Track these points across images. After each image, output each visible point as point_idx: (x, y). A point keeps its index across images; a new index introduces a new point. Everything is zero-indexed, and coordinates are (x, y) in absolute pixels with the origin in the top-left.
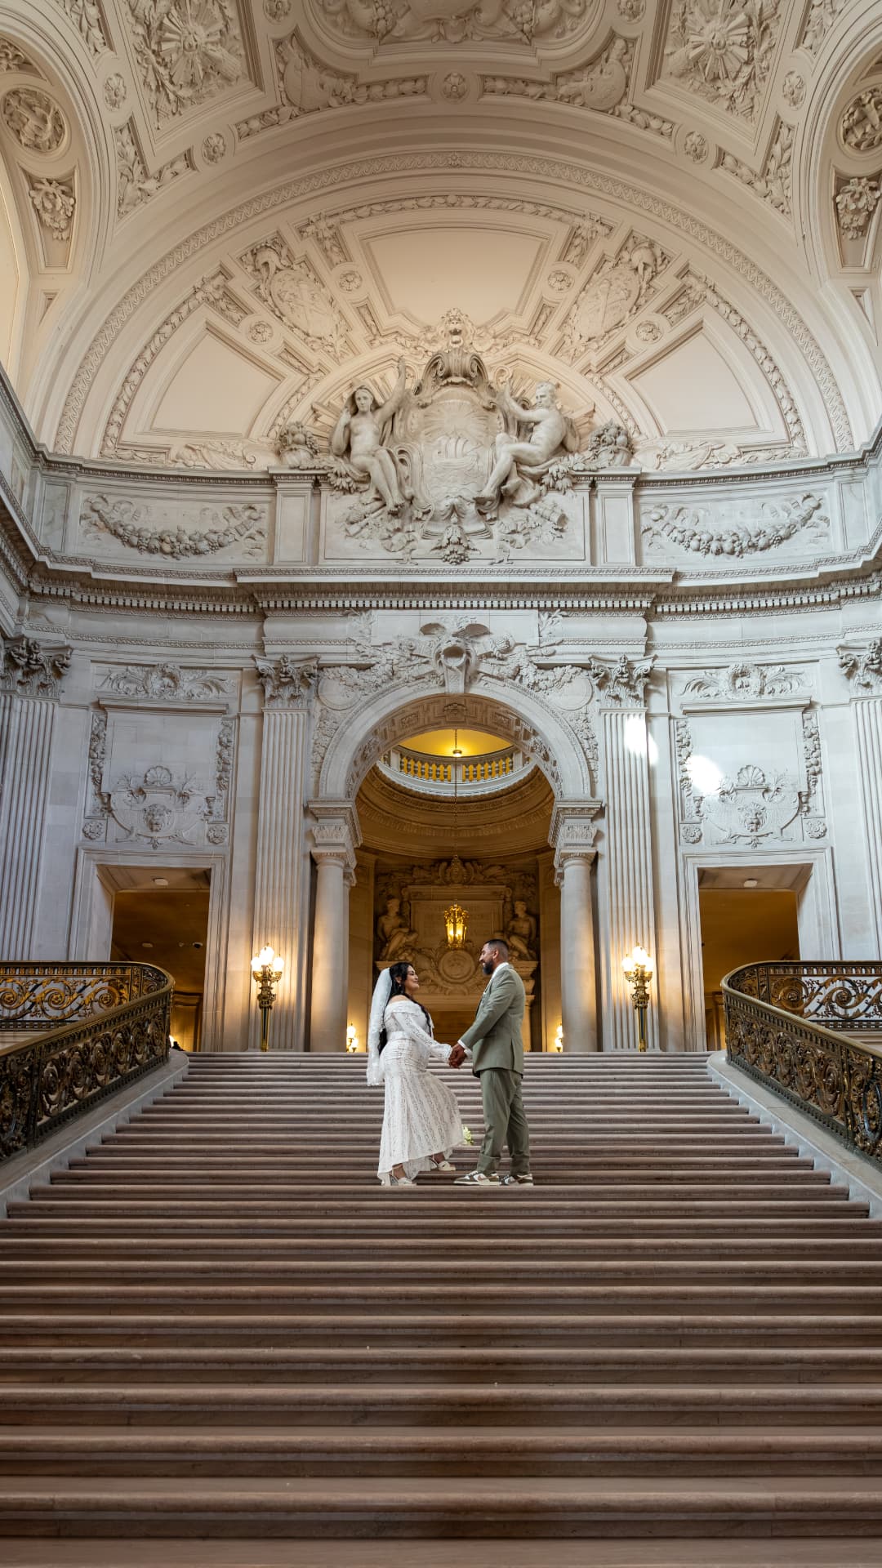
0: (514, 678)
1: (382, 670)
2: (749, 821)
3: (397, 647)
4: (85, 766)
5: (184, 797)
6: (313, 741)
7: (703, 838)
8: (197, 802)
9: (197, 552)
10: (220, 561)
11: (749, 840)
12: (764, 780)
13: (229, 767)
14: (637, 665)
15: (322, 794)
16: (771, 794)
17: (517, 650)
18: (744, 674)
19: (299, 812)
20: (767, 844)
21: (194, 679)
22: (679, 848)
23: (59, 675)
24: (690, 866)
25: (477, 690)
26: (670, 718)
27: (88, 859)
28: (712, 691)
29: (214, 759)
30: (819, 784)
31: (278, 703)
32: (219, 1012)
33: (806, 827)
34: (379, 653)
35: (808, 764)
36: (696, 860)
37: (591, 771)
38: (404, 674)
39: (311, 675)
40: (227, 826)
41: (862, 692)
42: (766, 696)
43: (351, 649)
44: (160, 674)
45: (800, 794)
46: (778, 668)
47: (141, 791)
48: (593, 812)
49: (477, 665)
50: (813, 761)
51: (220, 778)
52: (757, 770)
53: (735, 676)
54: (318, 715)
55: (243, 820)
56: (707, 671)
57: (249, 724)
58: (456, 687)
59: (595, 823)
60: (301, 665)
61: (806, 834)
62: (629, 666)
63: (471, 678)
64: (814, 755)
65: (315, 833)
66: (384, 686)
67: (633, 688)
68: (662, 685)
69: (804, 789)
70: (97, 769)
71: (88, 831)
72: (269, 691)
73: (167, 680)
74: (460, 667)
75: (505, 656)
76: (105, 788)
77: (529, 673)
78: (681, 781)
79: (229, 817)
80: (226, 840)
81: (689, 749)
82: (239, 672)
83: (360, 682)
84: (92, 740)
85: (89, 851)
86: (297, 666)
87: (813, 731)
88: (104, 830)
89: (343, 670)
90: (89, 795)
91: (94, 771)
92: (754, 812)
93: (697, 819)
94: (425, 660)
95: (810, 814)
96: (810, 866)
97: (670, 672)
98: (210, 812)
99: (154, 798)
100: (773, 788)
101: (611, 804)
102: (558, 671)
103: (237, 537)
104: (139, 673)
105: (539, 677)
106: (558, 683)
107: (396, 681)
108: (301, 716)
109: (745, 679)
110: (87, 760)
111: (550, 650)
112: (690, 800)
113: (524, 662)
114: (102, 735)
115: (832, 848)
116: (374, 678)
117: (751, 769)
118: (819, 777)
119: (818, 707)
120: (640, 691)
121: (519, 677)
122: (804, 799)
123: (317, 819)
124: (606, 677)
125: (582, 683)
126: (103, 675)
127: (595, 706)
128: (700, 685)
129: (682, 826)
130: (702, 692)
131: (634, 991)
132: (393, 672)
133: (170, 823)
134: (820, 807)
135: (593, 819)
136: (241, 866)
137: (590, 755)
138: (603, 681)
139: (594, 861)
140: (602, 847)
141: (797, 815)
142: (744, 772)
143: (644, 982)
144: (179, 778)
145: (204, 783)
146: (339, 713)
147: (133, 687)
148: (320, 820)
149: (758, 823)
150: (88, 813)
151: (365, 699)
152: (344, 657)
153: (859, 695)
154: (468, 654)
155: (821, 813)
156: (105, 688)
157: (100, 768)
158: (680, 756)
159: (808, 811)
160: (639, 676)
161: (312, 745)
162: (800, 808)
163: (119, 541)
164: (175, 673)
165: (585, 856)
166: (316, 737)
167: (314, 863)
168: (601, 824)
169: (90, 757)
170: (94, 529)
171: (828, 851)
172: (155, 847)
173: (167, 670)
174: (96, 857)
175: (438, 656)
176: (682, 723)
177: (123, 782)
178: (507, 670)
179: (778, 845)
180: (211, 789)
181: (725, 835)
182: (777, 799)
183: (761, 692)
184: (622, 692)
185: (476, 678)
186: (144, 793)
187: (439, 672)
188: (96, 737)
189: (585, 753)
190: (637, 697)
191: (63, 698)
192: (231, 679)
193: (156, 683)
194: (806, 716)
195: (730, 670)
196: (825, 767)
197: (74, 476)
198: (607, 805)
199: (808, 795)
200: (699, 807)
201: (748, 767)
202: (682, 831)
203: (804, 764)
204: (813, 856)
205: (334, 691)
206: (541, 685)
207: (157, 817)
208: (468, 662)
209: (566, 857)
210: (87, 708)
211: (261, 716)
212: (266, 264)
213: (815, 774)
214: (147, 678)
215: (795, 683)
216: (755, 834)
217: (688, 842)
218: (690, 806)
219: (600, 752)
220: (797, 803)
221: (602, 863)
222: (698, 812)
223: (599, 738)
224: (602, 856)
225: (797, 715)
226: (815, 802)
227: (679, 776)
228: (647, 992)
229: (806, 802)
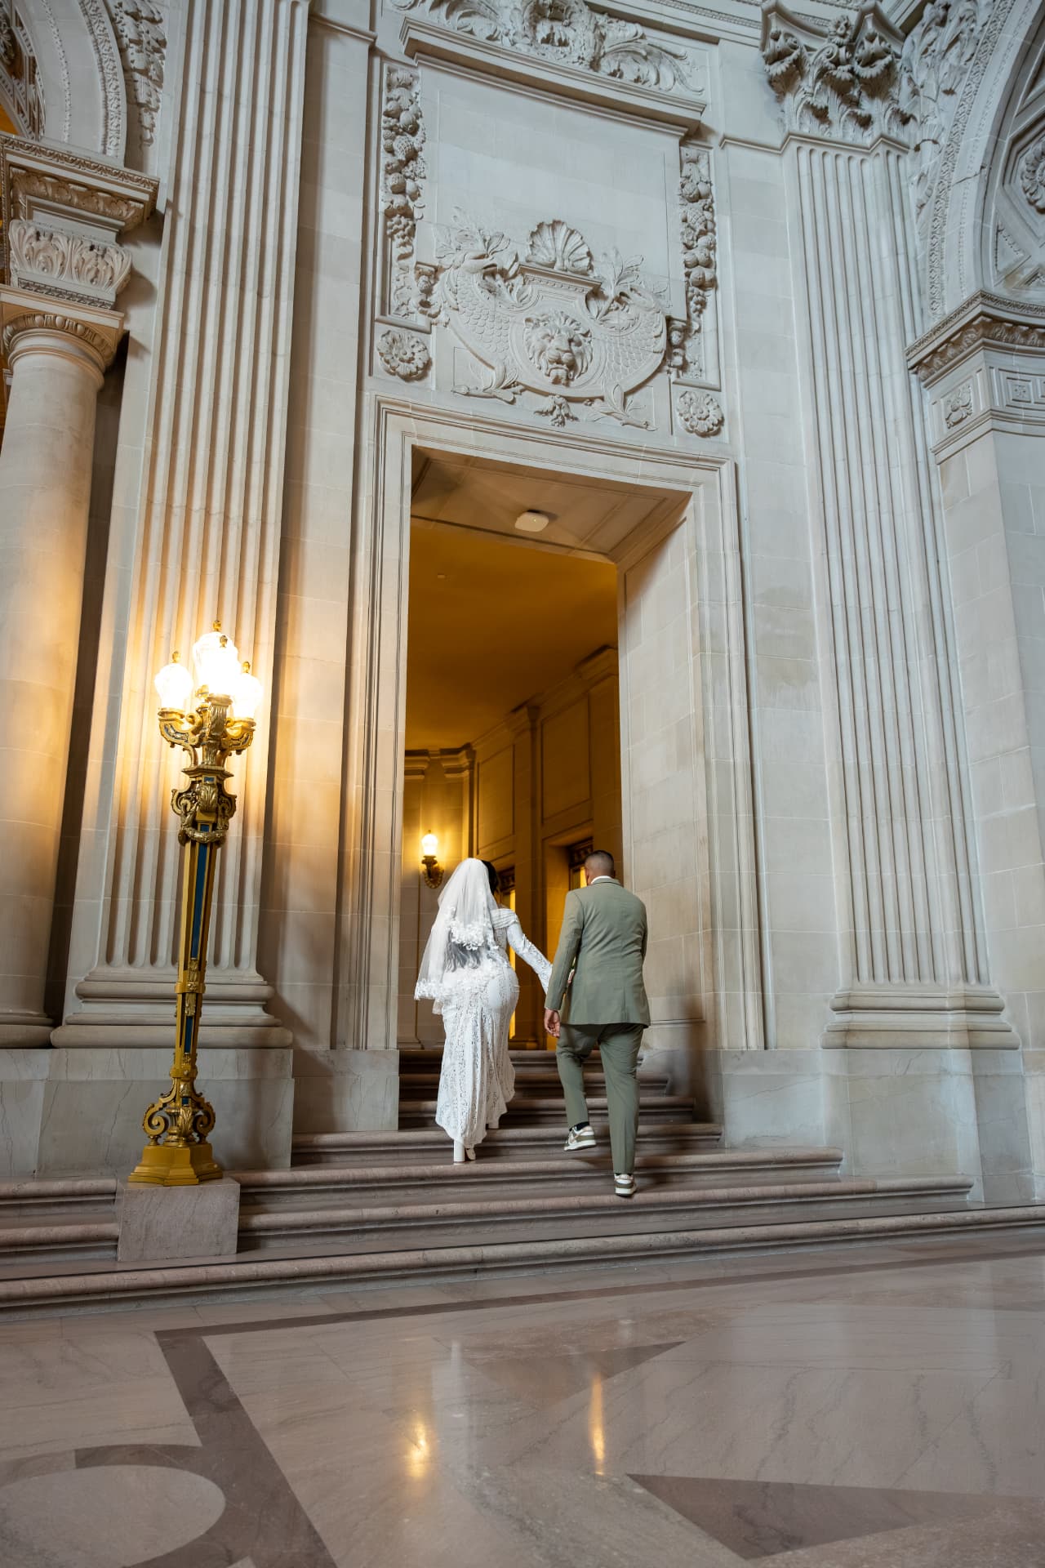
2: (551, 354)
7: (432, 372)
11: (547, 403)
12: (591, 267)
16: (604, 305)
18: (556, 14)
20: (588, 422)
22: (368, 381)
24: (393, 438)
26: (374, 50)
28: (479, 24)
30: (708, 312)
33: (678, 402)
35: (688, 260)
36: (411, 425)
37: (135, 109)
41: (811, 127)
42: (604, 76)
45: (669, 321)
46: (633, 29)
48: (127, 213)
50: (699, 254)
52: (575, 239)
59: (126, 245)
61: (679, 421)
64: (703, 240)
69: (679, 314)
78: (389, 213)
81: (415, 142)
87: (703, 188)
92: (566, 335)
93: (421, 321)
95: (685, 377)
96: (685, 497)
100: (610, 291)
101: (184, 207)
109: (558, 26)
112: (404, 269)
115: (736, 466)
117: (562, 232)
118: (710, 294)
119: (714, 141)
122: (676, 337)
129: (380, 329)
130: (457, 18)
131: (183, 783)
134: (708, 362)
135: (123, 237)
137: (137, 59)
140: (142, 323)
141: (659, 370)
142: (547, 233)
143: (225, 752)
149: (573, 366)
153: (805, 131)
155: (712, 380)
158: (391, 151)
159: (684, 367)
162: (668, 354)
165: (85, 334)
168: (150, 259)
171: (726, 470)
176: (402, 74)
179: (612, 430)
181: (489, 378)
182: (619, 318)
194: (691, 151)
196: (726, 271)
198: (173, 205)
199: (686, 331)
200: (428, 291)
201: (555, 225)
202: (378, 340)
203: (680, 257)
204: (694, 475)
209: (28, 322)
213: (702, 285)
215: (667, 73)
216: (561, 390)
217: (393, 372)
218: (406, 287)
219: (171, 65)
220: (662, 343)
221: (138, 375)
222: (425, 304)
223: (171, 29)
224: (141, 349)
225: (666, 144)
226: (701, 350)
227: (384, 200)
228: (232, 787)
229: (681, 346)
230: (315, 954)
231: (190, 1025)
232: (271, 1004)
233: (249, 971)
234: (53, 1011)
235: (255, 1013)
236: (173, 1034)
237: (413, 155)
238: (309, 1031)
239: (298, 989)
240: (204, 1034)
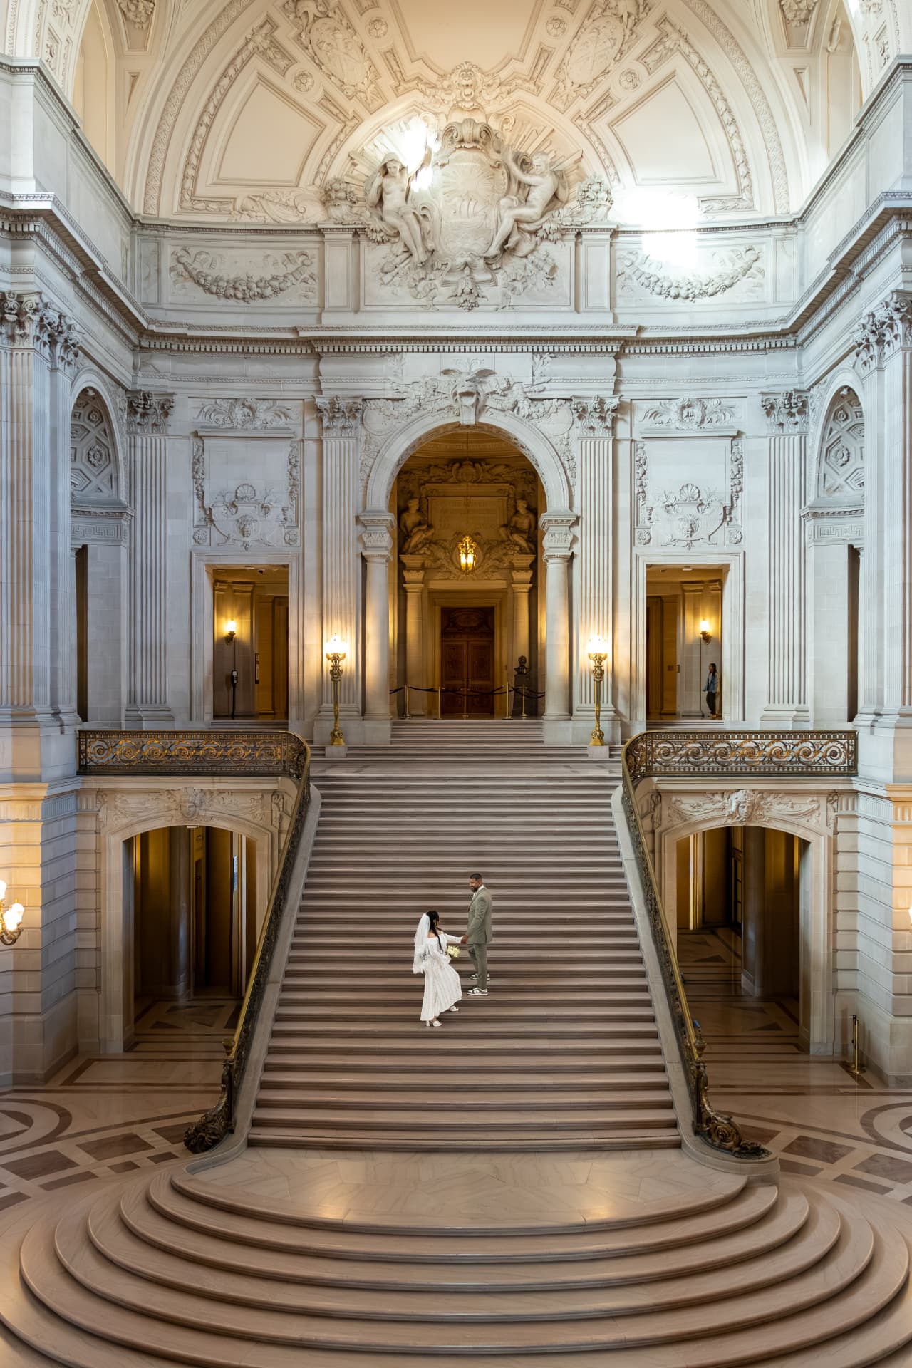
0: (513, 409)
1: (411, 403)
2: (685, 530)
3: (423, 385)
4: (190, 486)
5: (265, 509)
6: (360, 461)
7: (652, 541)
8: (275, 513)
9: (262, 296)
10: (282, 304)
11: (685, 544)
12: (699, 496)
13: (298, 483)
14: (607, 401)
15: (369, 508)
16: (703, 507)
17: (515, 388)
18: (689, 406)
19: (352, 520)
20: (698, 547)
21: (268, 409)
22: (633, 548)
23: (166, 414)
24: (641, 563)
25: (484, 419)
26: (632, 441)
27: (199, 560)
28: (664, 419)
29: (286, 476)
30: (740, 499)
31: (333, 433)
32: (301, 675)
33: (727, 534)
34: (409, 390)
35: (732, 484)
36: (646, 558)
37: (570, 487)
38: (429, 407)
39: (357, 410)
40: (298, 530)
41: (776, 430)
42: (705, 425)
43: (388, 386)
44: (241, 406)
45: (725, 508)
46: (715, 401)
47: (233, 505)
48: (571, 522)
49: (485, 400)
50: (736, 481)
51: (291, 492)
52: (695, 488)
53: (683, 408)
54: (363, 439)
55: (311, 525)
56: (662, 401)
57: (311, 447)
58: (468, 419)
59: (572, 529)
60: (350, 401)
61: (727, 540)
62: (601, 402)
63: (480, 408)
64: (738, 476)
65: (365, 539)
66: (414, 416)
67: (603, 419)
68: (626, 413)
69: (728, 504)
70: (200, 488)
71: (196, 537)
72: (326, 423)
73: (247, 410)
74: (472, 405)
75: (506, 392)
76: (207, 504)
77: (524, 404)
78: (638, 494)
79: (300, 522)
80: (299, 541)
81: (645, 467)
82: (301, 402)
83: (394, 413)
84: (194, 464)
85: (199, 555)
86: (347, 401)
87: (739, 456)
88: (208, 536)
89: (381, 403)
90: (195, 509)
91: (197, 489)
92: (691, 521)
94: (444, 396)
95: (731, 524)
96: (728, 566)
97: (633, 402)
98: (285, 519)
99: (244, 510)
100: (705, 503)
101: (584, 515)
102: (547, 403)
103: (294, 281)
104: (225, 405)
105: (532, 409)
106: (547, 413)
107: (421, 412)
108: (351, 443)
109: (690, 410)
110: (191, 481)
111: (541, 387)
112: (643, 509)
113: (520, 398)
114: (201, 460)
115: (745, 553)
116: (406, 410)
117: (690, 487)
118: (740, 494)
119: (744, 436)
120: (609, 423)
121: (516, 409)
122: (727, 512)
123: (366, 527)
124: (584, 410)
125: (565, 413)
126: (198, 408)
127: (575, 433)
128: (655, 414)
129: (637, 530)
130: (658, 419)
131: (593, 668)
132: (420, 404)
133: (256, 530)
134: (740, 518)
135: (570, 527)
136: (311, 563)
137: (569, 474)
138: (582, 414)
139: (570, 559)
140: (576, 549)
141: (722, 525)
142: (685, 488)
143: (602, 661)
144: (260, 493)
145: (280, 498)
146: (379, 438)
147: (221, 417)
148: (368, 528)
149: (692, 531)
150: (196, 523)
151: (400, 426)
152: (383, 392)
153: (774, 431)
154: (478, 393)
155: (739, 523)
156: (200, 419)
157: (202, 487)
158: (638, 474)
159: (731, 520)
160: (608, 410)
161: (360, 465)
162: (725, 518)
163: (201, 289)
164: (253, 405)
165: (564, 557)
166: (362, 458)
167: (364, 559)
168: (577, 530)
169: (194, 477)
170: (181, 279)
171: (742, 555)
172: (246, 549)
173: (247, 404)
174: (205, 558)
175: (455, 394)
176: (640, 446)
177: (220, 498)
178: (508, 403)
179: (707, 548)
180: (285, 501)
181: (668, 540)
182: (707, 511)
183: (702, 421)
184: (596, 423)
185: (484, 410)
186: (236, 507)
187: (456, 406)
188: (197, 461)
189: (565, 472)
190: (607, 428)
191: (170, 431)
192: (295, 409)
193: (239, 413)
194: (735, 444)
195: (680, 402)
196: (745, 486)
197: (161, 233)
198: (581, 515)
199: (732, 507)
200: (650, 514)
201: (687, 486)
202: (636, 534)
203: (730, 483)
204: (731, 558)
205: (376, 420)
206: (534, 415)
207: (247, 527)
208: (478, 400)
209: (550, 557)
210: (188, 438)
211: (320, 441)
212: (306, 12)
213: (737, 492)
214: (231, 410)
215: (728, 415)
216: (690, 539)
217: (640, 543)
218: (644, 514)
219: (578, 471)
220: (722, 516)
221: (576, 562)
222: (650, 519)
223: (577, 460)
224: (576, 555)
225: (727, 442)
226: (736, 513)
227: (637, 490)
228: (605, 668)
229: (730, 514)
230: (625, 698)
231: (598, 717)
232: (616, 711)
233: (610, 704)
234: (570, 712)
235: (612, 713)
236: (595, 718)
237: (644, 474)
238: (625, 717)
239: (622, 707)
240: (601, 718)
